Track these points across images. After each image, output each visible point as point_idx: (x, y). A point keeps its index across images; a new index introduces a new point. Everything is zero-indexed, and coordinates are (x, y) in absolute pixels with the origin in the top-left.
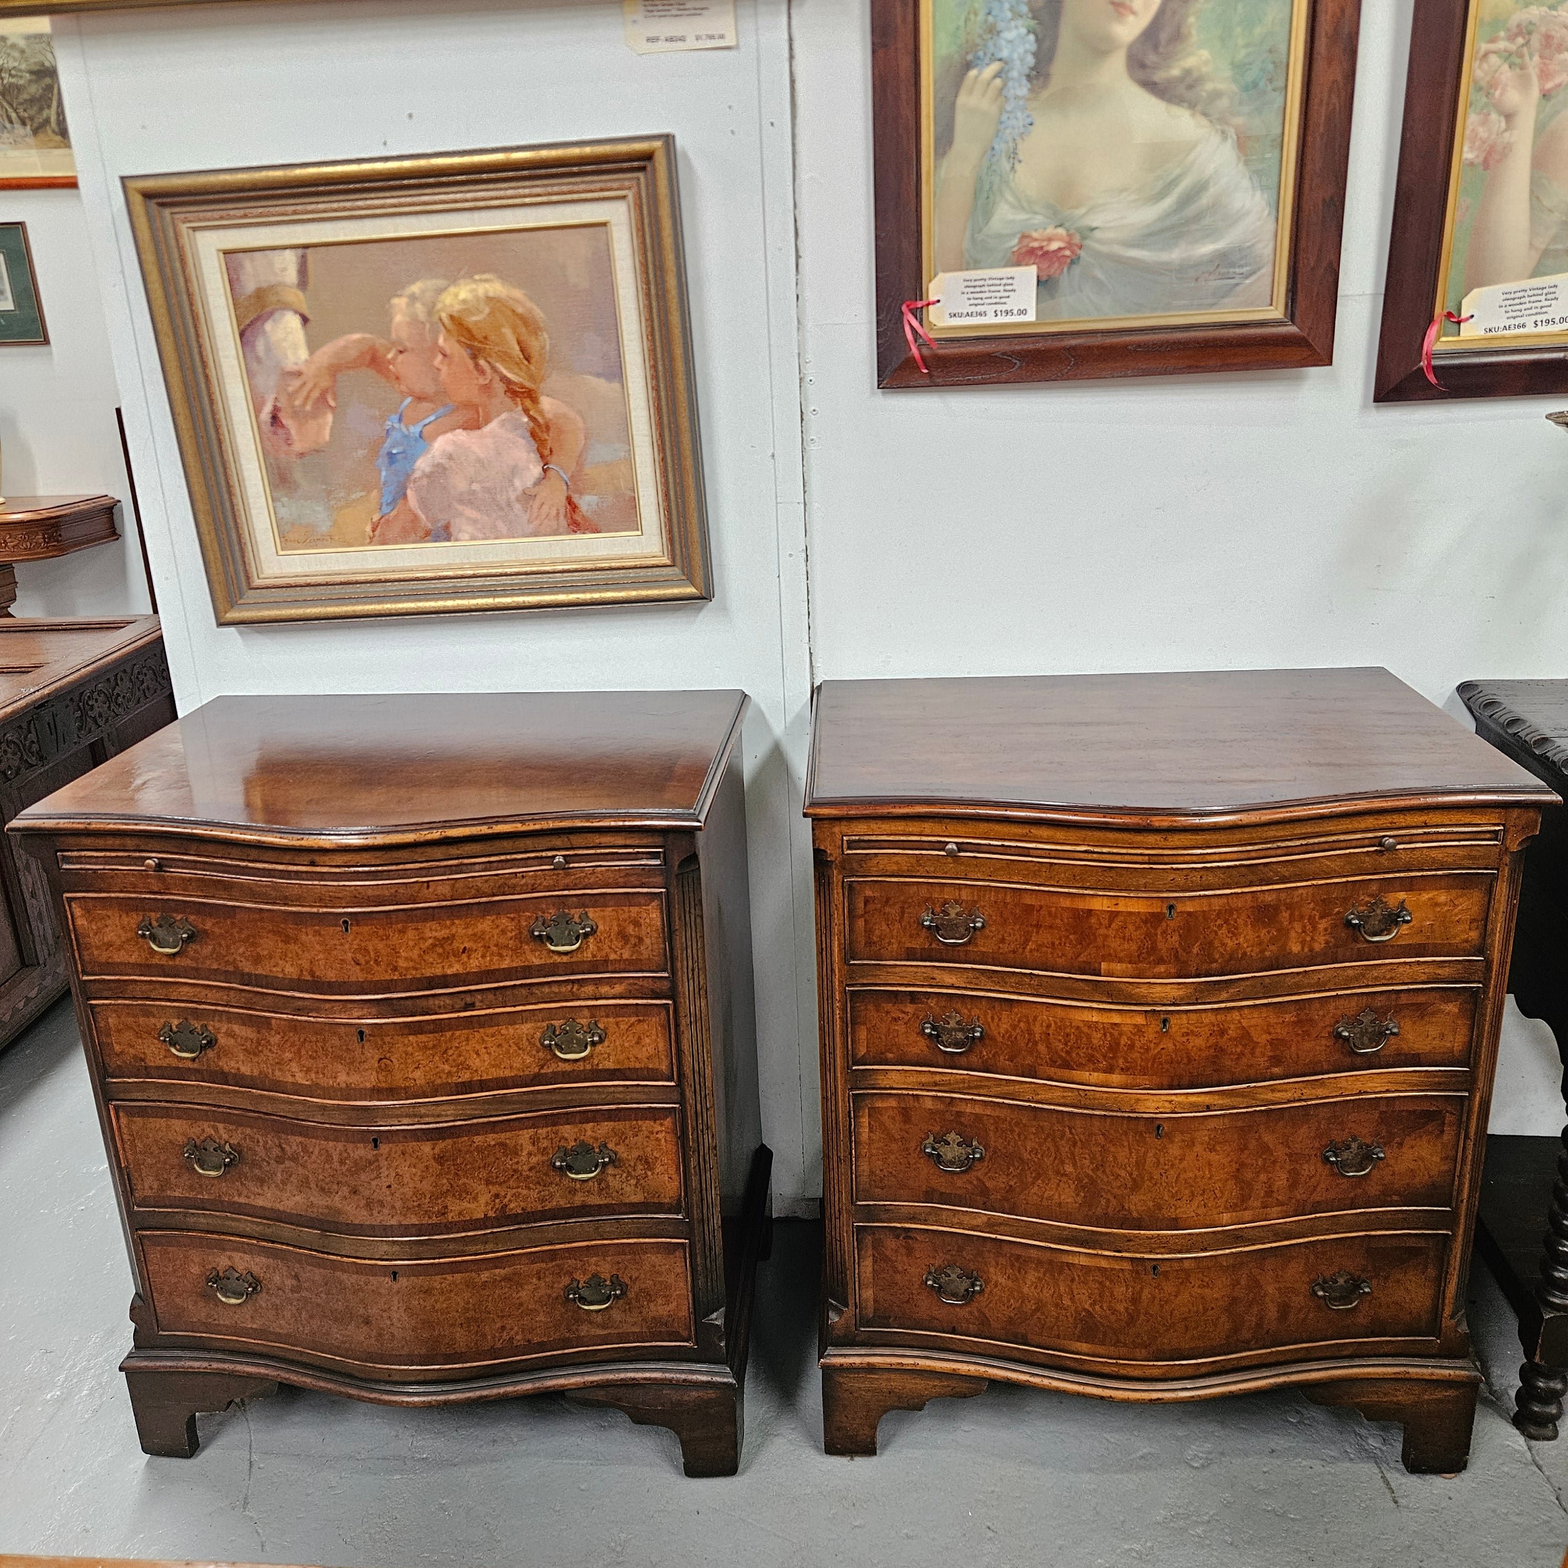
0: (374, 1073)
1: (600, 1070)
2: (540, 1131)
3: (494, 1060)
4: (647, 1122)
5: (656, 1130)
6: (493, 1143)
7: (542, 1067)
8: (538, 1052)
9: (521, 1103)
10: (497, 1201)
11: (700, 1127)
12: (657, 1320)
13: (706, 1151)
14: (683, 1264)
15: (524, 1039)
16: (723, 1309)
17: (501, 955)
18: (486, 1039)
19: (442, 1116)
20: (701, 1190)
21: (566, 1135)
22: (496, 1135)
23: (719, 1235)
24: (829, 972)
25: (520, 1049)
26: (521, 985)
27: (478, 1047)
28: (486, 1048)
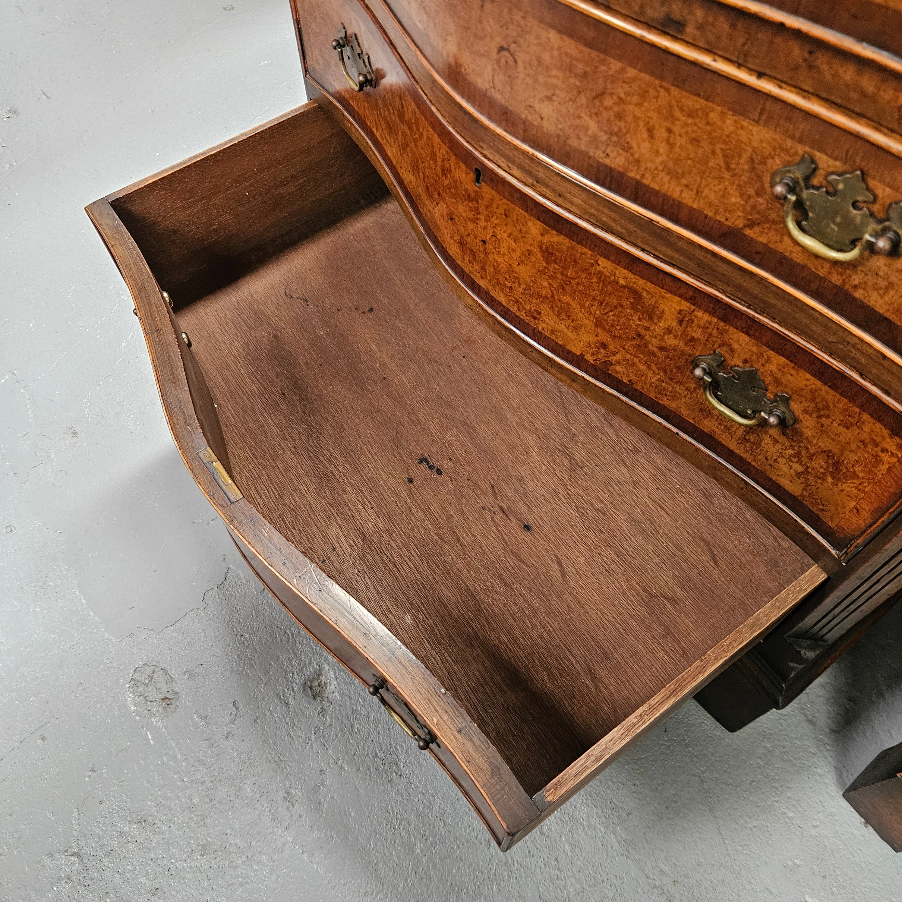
0: (490, 68)
1: (854, 299)
2: (699, 314)
3: (676, 161)
4: (878, 425)
5: (886, 446)
6: (622, 282)
7: (751, 225)
8: (759, 194)
9: (691, 258)
10: (602, 351)
15: (745, 156)
16: (818, 652)
18: (677, 113)
19: (565, 198)
21: (736, 346)
22: (631, 275)
25: (728, 169)
26: (798, 33)
27: (655, 121)
28: (669, 131)
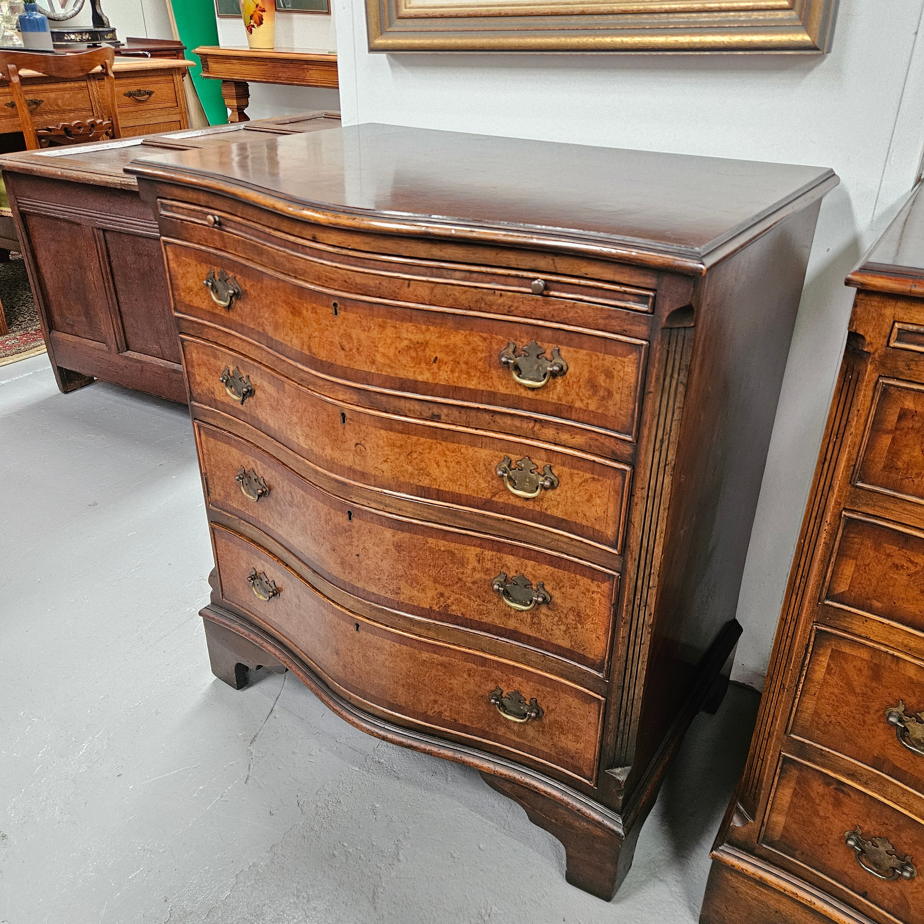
0: (351, 455)
1: (548, 515)
2: (486, 552)
3: (452, 474)
4: (585, 579)
5: (592, 589)
6: (443, 549)
7: (494, 495)
8: (493, 479)
9: (473, 521)
10: (442, 599)
11: (637, 602)
12: (565, 751)
13: (640, 626)
14: (597, 717)
15: (482, 464)
16: (627, 768)
17: (468, 373)
18: (447, 453)
19: (403, 510)
20: (627, 661)
21: (509, 564)
22: (446, 543)
23: (638, 704)
24: (827, 488)
25: (476, 472)
26: (485, 410)
27: (439, 458)
28: (446, 461)
